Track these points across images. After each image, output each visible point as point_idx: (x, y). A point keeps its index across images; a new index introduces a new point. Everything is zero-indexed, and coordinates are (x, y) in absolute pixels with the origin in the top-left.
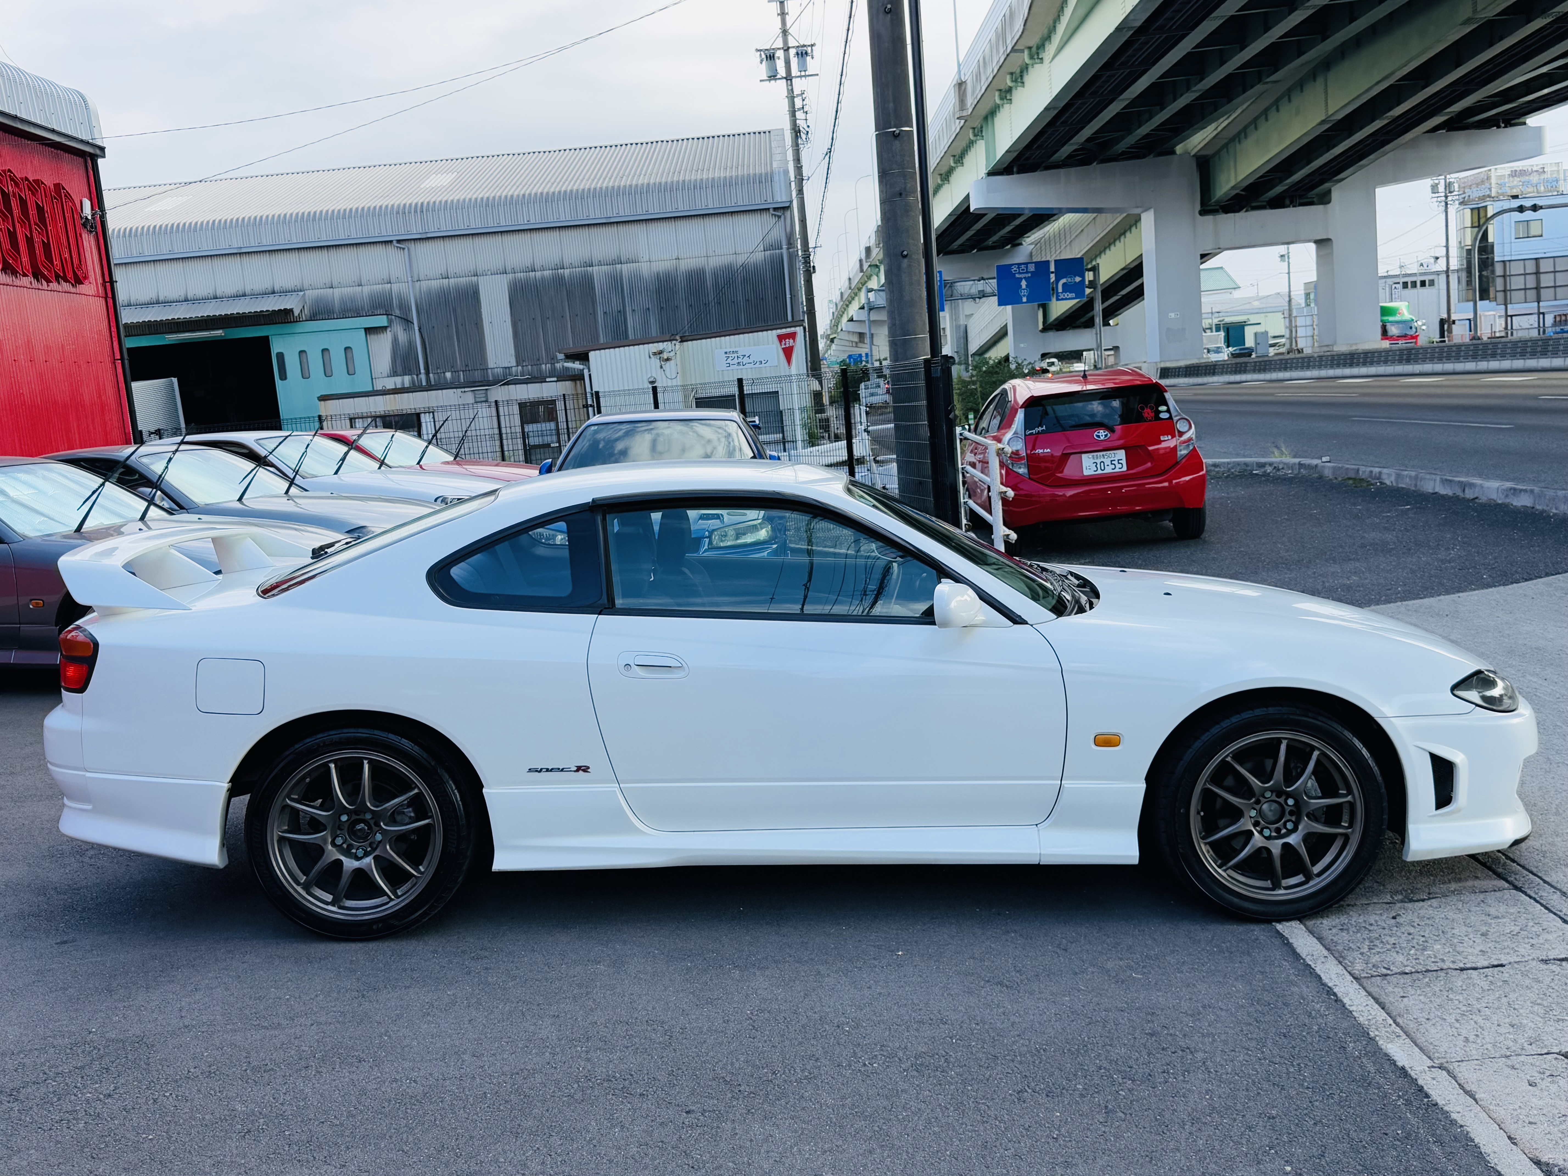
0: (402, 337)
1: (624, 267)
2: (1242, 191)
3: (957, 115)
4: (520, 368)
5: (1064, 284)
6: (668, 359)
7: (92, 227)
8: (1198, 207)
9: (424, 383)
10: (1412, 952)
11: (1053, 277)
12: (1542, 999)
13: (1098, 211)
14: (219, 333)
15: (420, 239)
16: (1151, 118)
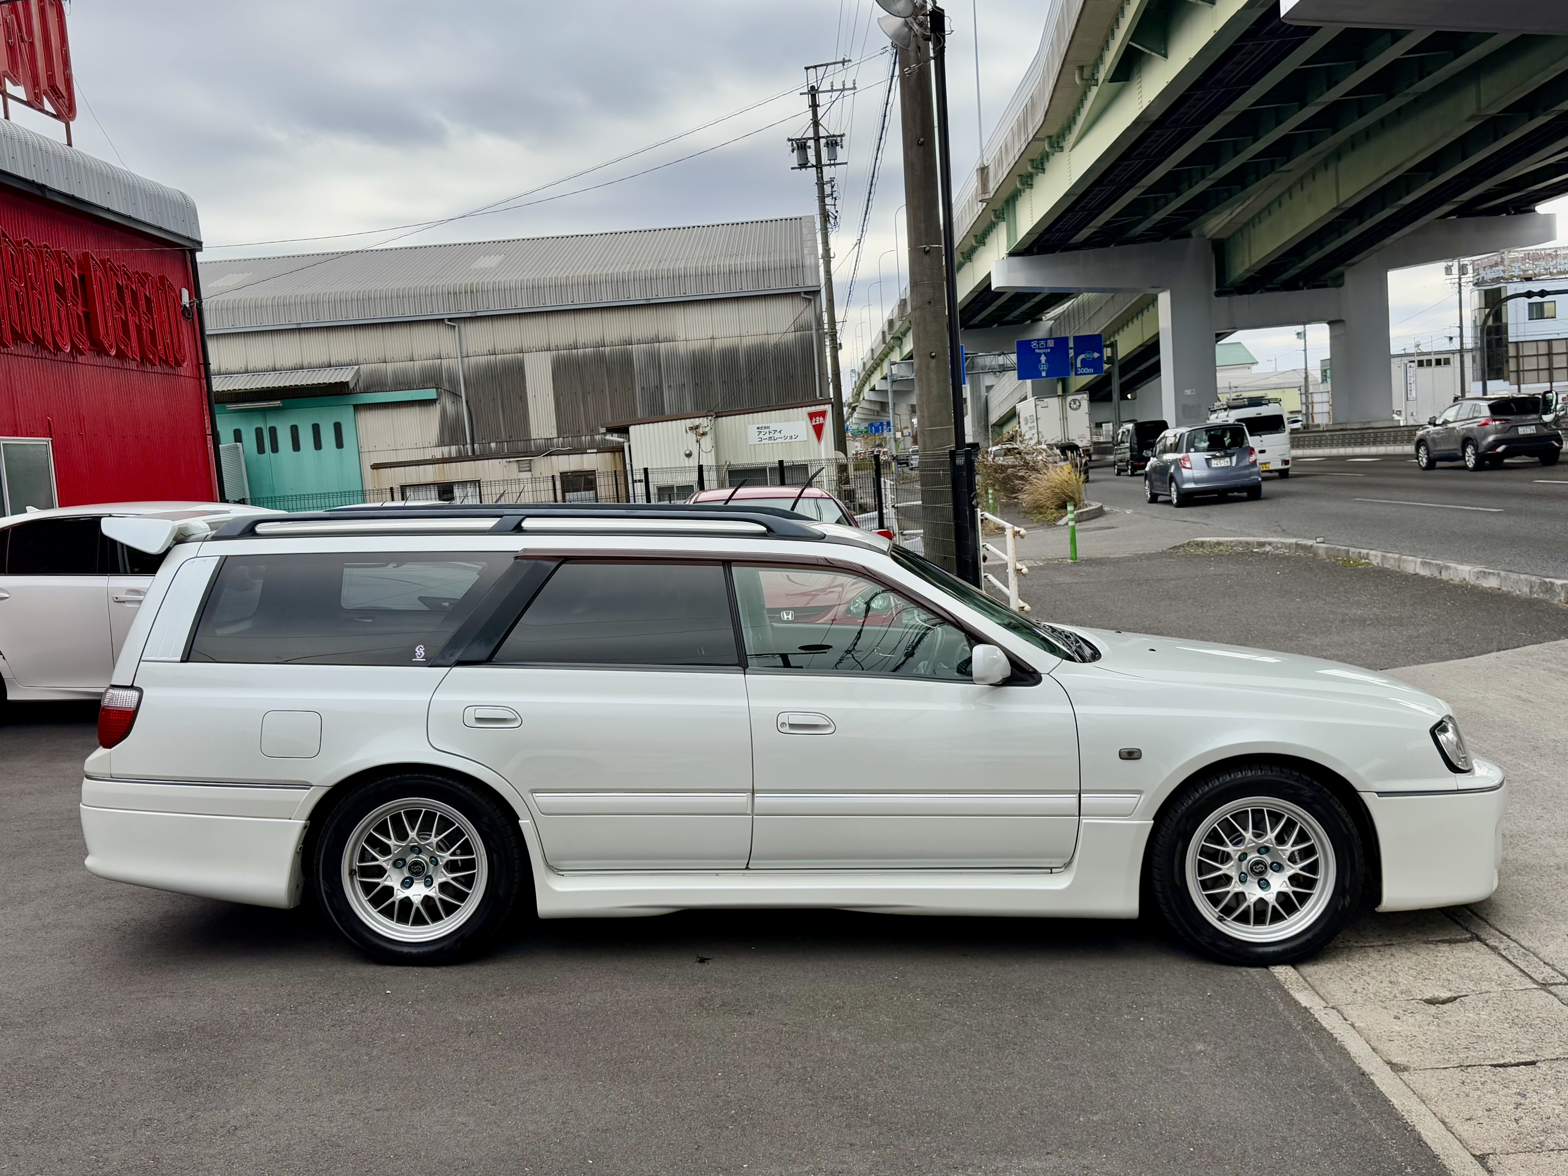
0: (450, 408)
1: (663, 346)
2: (1256, 273)
3: (980, 198)
4: (561, 439)
5: (1083, 360)
6: (704, 434)
7: (189, 314)
8: (1214, 289)
9: (470, 454)
11: (1071, 353)
13: (1116, 290)
14: (277, 403)
15: (469, 318)
16: (1167, 203)
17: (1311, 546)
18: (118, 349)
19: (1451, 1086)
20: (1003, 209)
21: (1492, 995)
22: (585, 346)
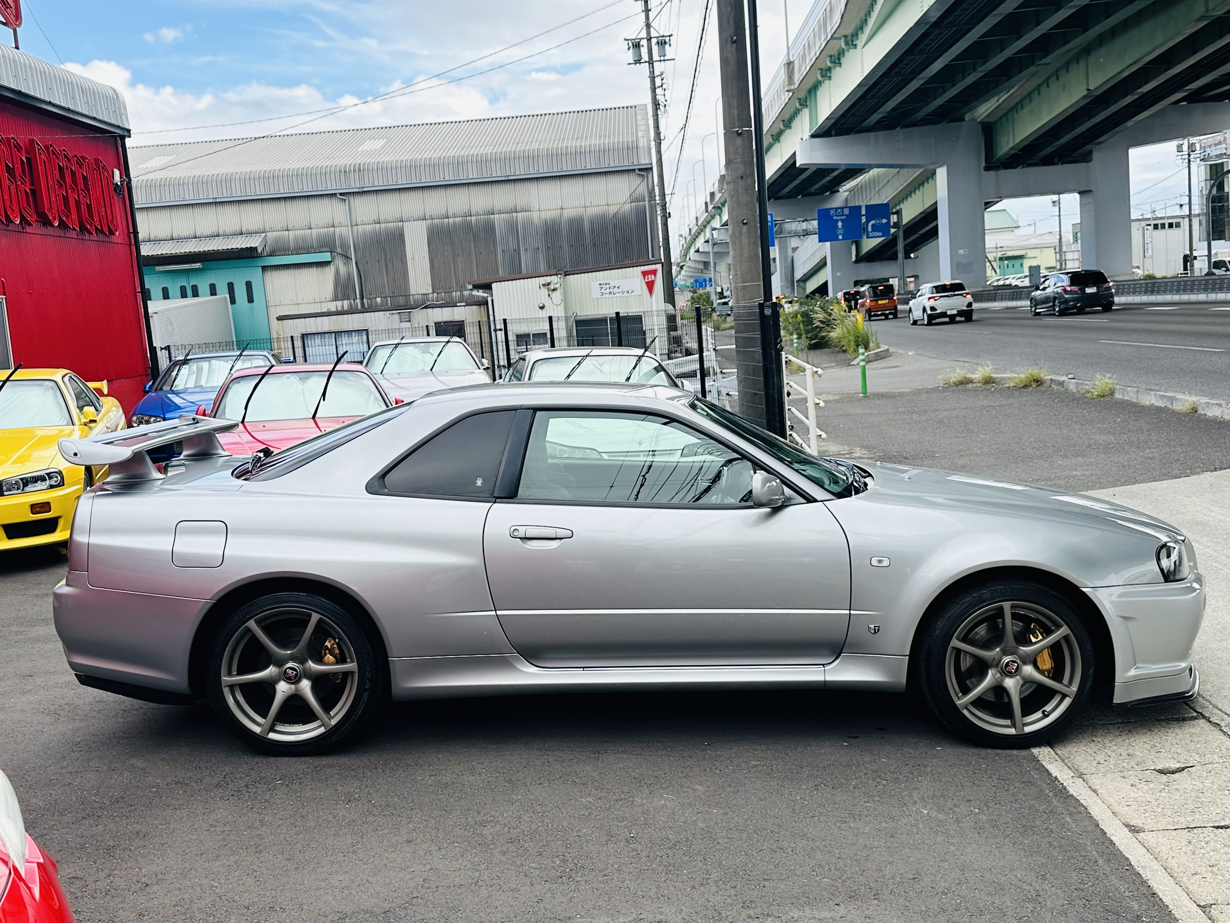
0: (343, 269)
1: (519, 215)
2: (1019, 151)
3: (786, 89)
4: (435, 295)
5: (873, 226)
6: (554, 290)
7: (121, 191)
8: (983, 164)
9: (359, 307)
11: (864, 219)
13: (902, 166)
14: (198, 265)
15: (358, 192)
16: (944, 93)
17: (1064, 381)
18: (61, 221)
19: (1179, 844)
20: (806, 98)
21: (1215, 766)
22: (455, 216)
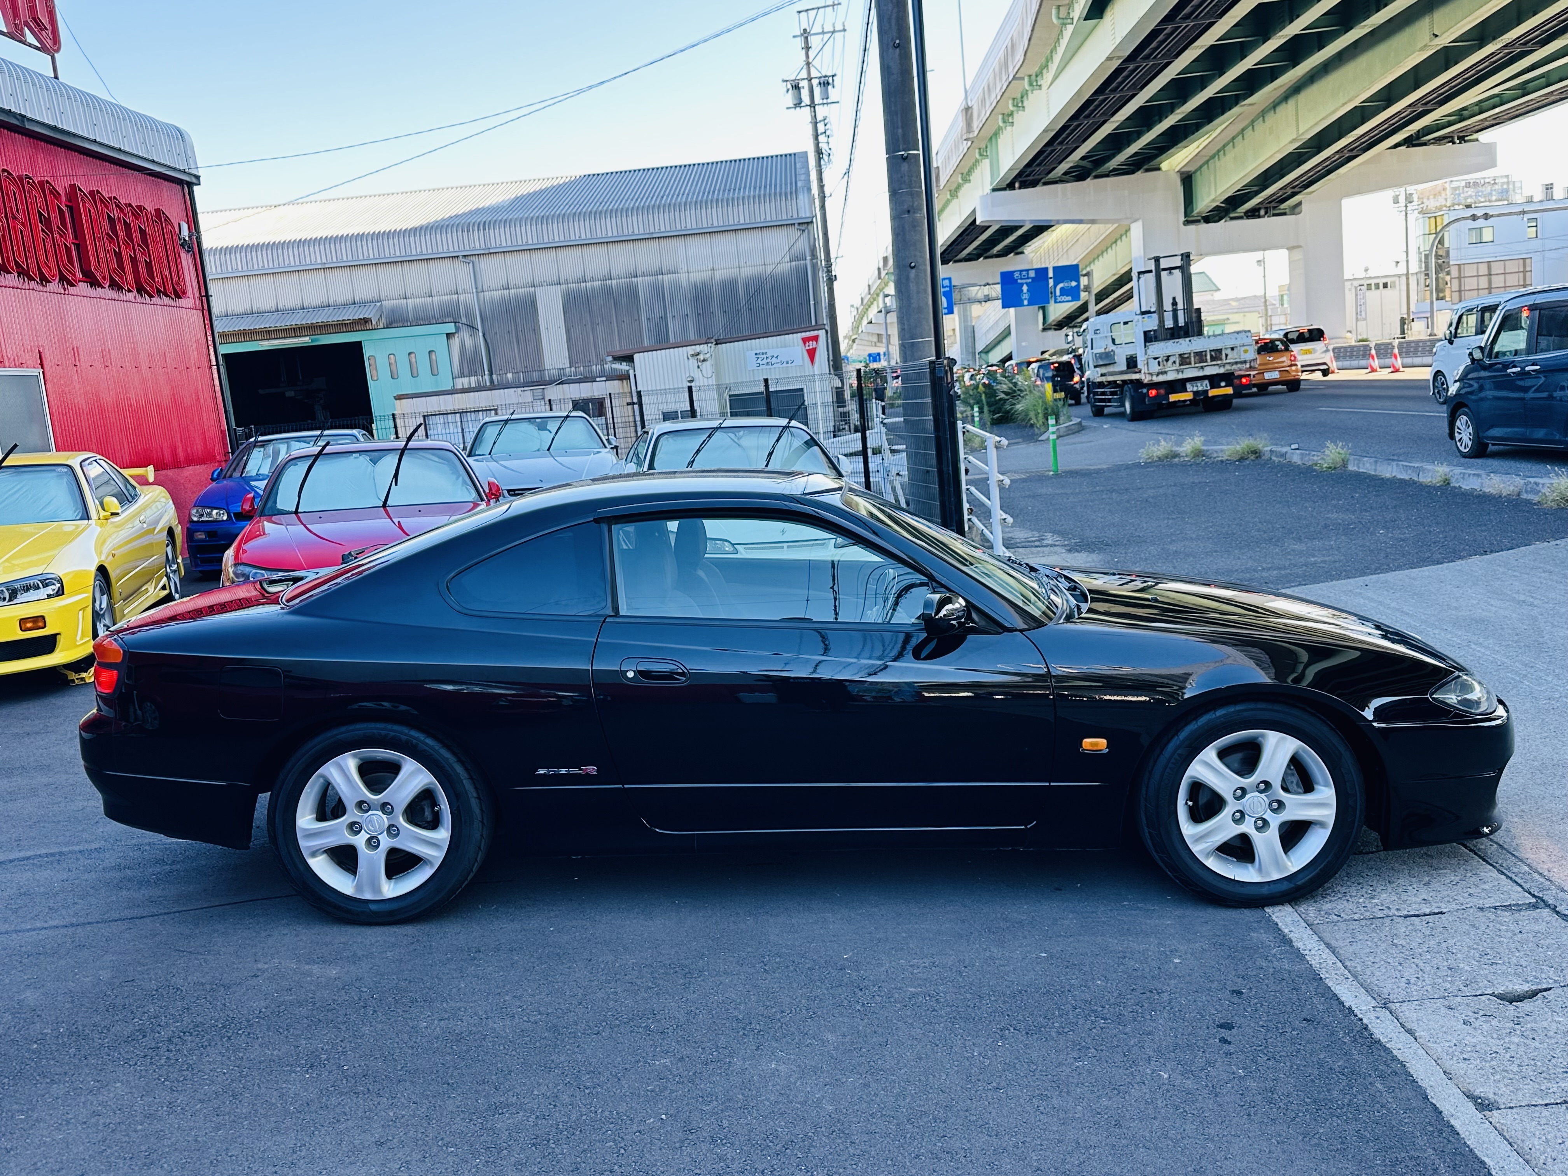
0: (468, 342)
1: (666, 277)
2: (1222, 203)
3: (965, 137)
4: (573, 369)
5: (1062, 289)
6: (704, 360)
7: (189, 247)
8: (1182, 218)
9: (488, 384)
10: (1361, 900)
11: (1051, 282)
12: (1477, 944)
13: (1093, 222)
14: (306, 339)
15: (483, 254)
16: (1139, 138)
18: (112, 280)
20: (987, 147)
22: (593, 280)
